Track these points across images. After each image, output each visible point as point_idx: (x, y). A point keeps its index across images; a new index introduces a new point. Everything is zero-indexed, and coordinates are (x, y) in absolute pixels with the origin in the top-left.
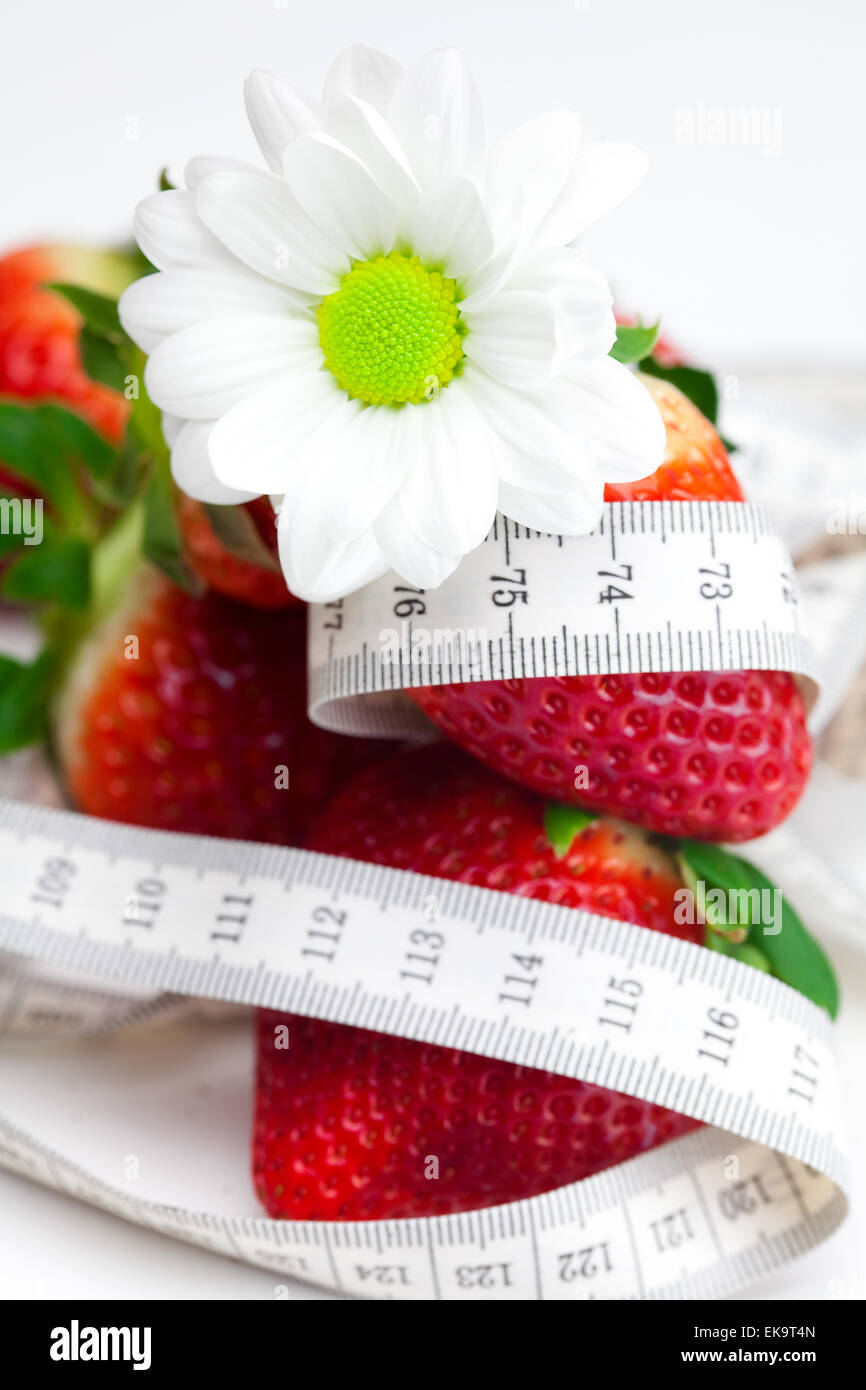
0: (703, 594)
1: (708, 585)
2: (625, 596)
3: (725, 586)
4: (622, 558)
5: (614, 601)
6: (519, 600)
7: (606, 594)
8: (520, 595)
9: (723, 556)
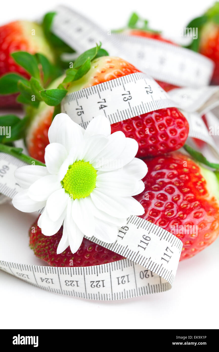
0: (124, 100)
1: (125, 98)
2: (105, 106)
3: (129, 97)
4: (102, 98)
5: (103, 108)
6: (82, 113)
7: (101, 107)
8: (82, 112)
9: (127, 90)
